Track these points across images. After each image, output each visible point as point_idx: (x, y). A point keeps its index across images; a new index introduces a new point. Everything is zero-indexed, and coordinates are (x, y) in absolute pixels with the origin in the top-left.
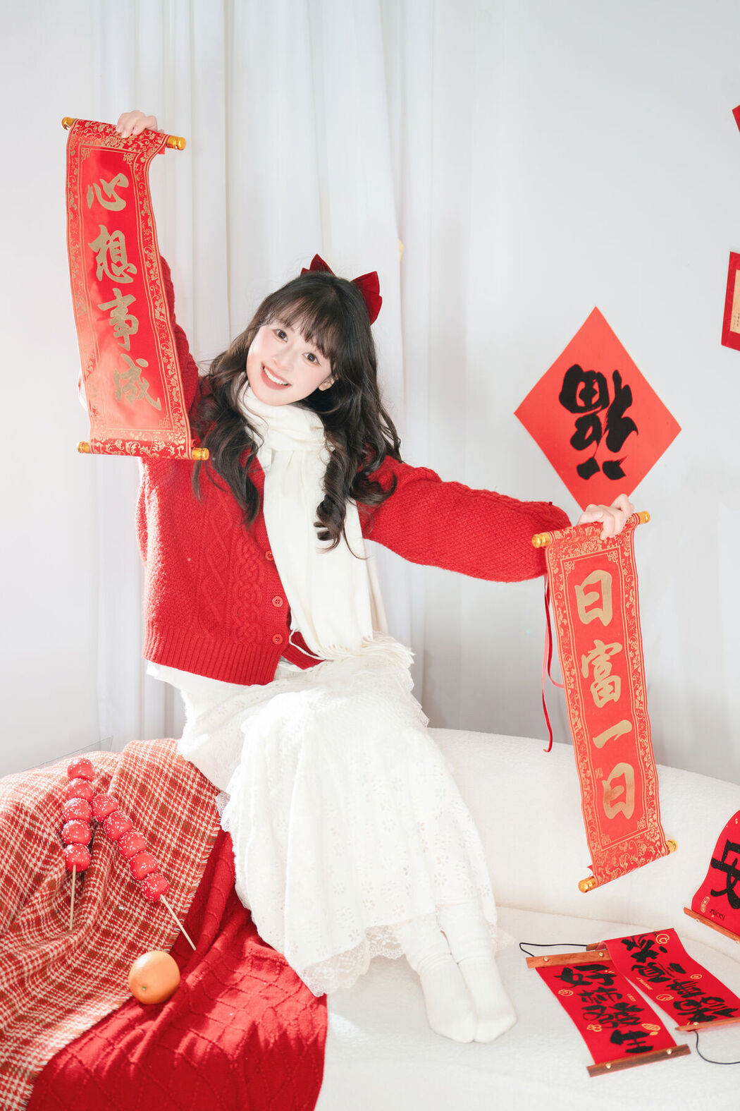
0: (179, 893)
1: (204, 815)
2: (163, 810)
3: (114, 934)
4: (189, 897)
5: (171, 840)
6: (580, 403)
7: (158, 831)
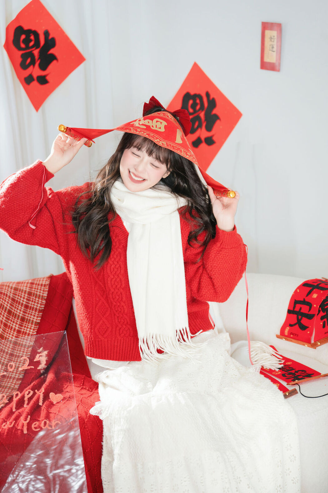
0: (23, 349)
1: (32, 312)
2: (10, 312)
4: (29, 350)
5: (16, 326)
7: (8, 322)
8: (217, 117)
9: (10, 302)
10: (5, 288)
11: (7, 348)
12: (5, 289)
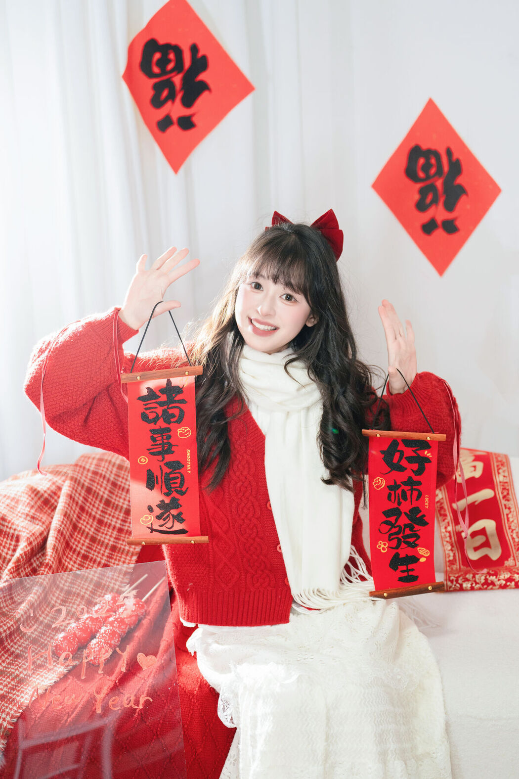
2: (108, 503)
3: (75, 593)
6: (421, 175)
7: (105, 517)
8: (461, 191)
9: (108, 488)
10: (105, 465)
11: (100, 555)
12: (104, 467)
